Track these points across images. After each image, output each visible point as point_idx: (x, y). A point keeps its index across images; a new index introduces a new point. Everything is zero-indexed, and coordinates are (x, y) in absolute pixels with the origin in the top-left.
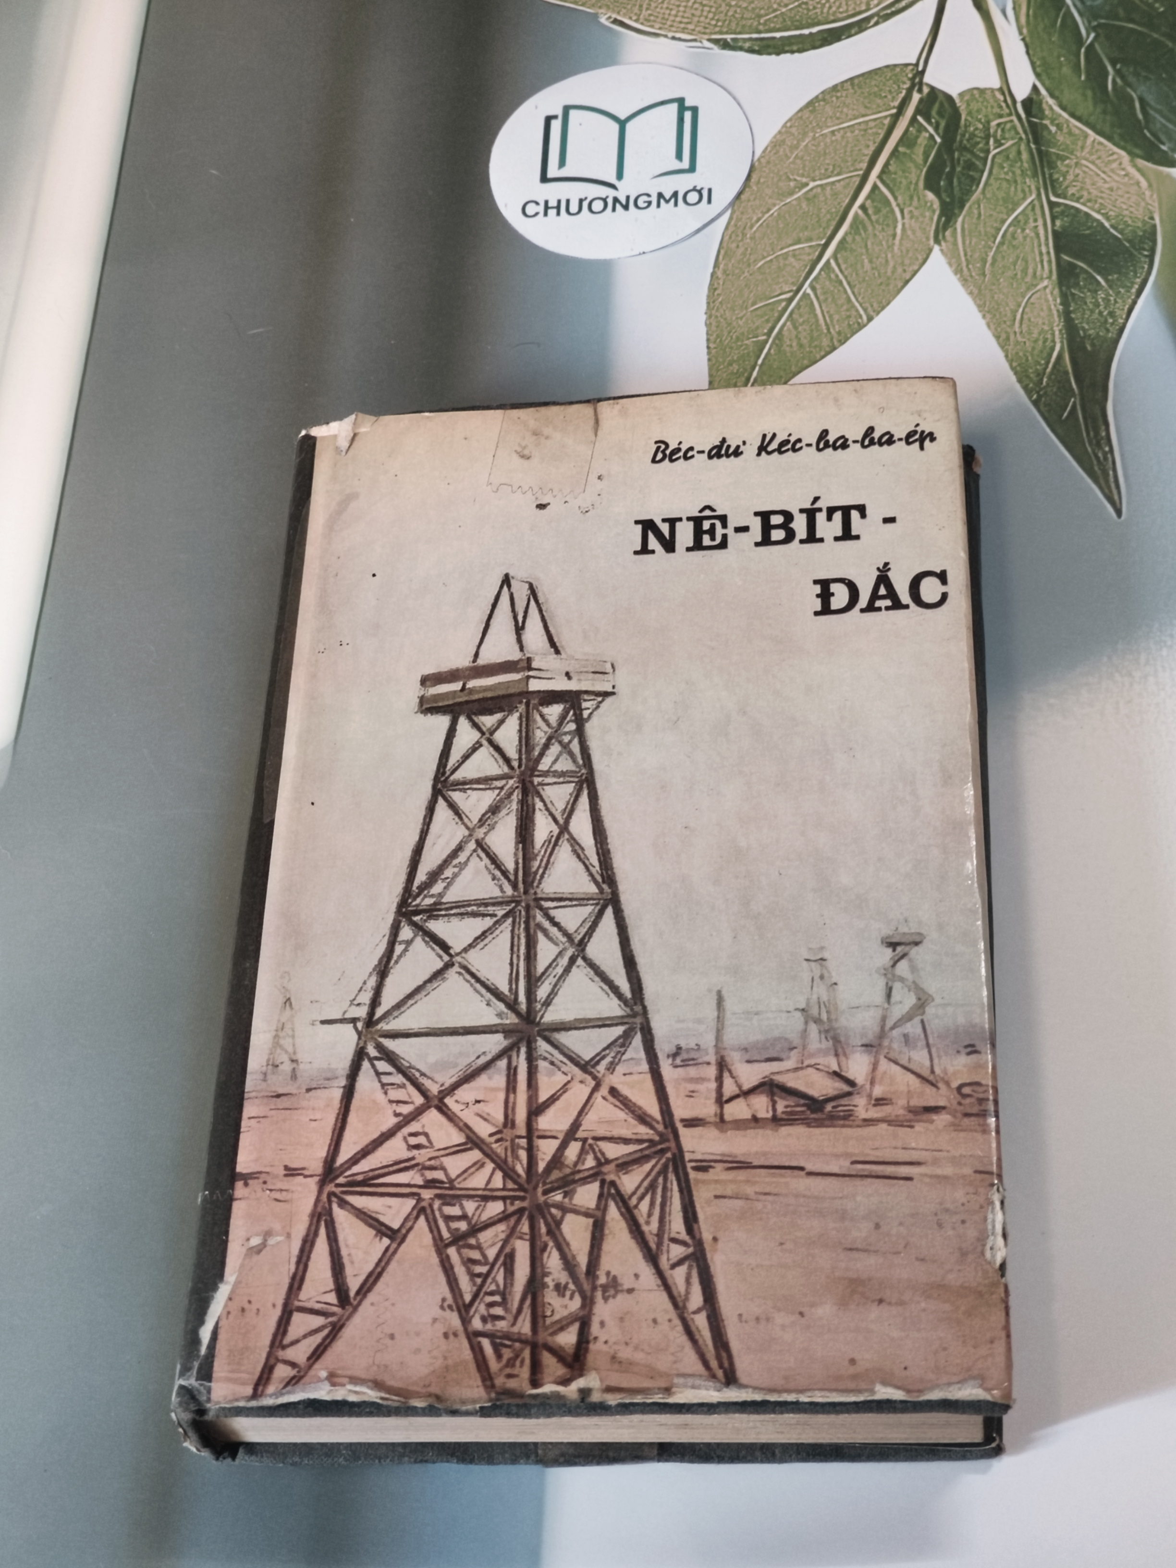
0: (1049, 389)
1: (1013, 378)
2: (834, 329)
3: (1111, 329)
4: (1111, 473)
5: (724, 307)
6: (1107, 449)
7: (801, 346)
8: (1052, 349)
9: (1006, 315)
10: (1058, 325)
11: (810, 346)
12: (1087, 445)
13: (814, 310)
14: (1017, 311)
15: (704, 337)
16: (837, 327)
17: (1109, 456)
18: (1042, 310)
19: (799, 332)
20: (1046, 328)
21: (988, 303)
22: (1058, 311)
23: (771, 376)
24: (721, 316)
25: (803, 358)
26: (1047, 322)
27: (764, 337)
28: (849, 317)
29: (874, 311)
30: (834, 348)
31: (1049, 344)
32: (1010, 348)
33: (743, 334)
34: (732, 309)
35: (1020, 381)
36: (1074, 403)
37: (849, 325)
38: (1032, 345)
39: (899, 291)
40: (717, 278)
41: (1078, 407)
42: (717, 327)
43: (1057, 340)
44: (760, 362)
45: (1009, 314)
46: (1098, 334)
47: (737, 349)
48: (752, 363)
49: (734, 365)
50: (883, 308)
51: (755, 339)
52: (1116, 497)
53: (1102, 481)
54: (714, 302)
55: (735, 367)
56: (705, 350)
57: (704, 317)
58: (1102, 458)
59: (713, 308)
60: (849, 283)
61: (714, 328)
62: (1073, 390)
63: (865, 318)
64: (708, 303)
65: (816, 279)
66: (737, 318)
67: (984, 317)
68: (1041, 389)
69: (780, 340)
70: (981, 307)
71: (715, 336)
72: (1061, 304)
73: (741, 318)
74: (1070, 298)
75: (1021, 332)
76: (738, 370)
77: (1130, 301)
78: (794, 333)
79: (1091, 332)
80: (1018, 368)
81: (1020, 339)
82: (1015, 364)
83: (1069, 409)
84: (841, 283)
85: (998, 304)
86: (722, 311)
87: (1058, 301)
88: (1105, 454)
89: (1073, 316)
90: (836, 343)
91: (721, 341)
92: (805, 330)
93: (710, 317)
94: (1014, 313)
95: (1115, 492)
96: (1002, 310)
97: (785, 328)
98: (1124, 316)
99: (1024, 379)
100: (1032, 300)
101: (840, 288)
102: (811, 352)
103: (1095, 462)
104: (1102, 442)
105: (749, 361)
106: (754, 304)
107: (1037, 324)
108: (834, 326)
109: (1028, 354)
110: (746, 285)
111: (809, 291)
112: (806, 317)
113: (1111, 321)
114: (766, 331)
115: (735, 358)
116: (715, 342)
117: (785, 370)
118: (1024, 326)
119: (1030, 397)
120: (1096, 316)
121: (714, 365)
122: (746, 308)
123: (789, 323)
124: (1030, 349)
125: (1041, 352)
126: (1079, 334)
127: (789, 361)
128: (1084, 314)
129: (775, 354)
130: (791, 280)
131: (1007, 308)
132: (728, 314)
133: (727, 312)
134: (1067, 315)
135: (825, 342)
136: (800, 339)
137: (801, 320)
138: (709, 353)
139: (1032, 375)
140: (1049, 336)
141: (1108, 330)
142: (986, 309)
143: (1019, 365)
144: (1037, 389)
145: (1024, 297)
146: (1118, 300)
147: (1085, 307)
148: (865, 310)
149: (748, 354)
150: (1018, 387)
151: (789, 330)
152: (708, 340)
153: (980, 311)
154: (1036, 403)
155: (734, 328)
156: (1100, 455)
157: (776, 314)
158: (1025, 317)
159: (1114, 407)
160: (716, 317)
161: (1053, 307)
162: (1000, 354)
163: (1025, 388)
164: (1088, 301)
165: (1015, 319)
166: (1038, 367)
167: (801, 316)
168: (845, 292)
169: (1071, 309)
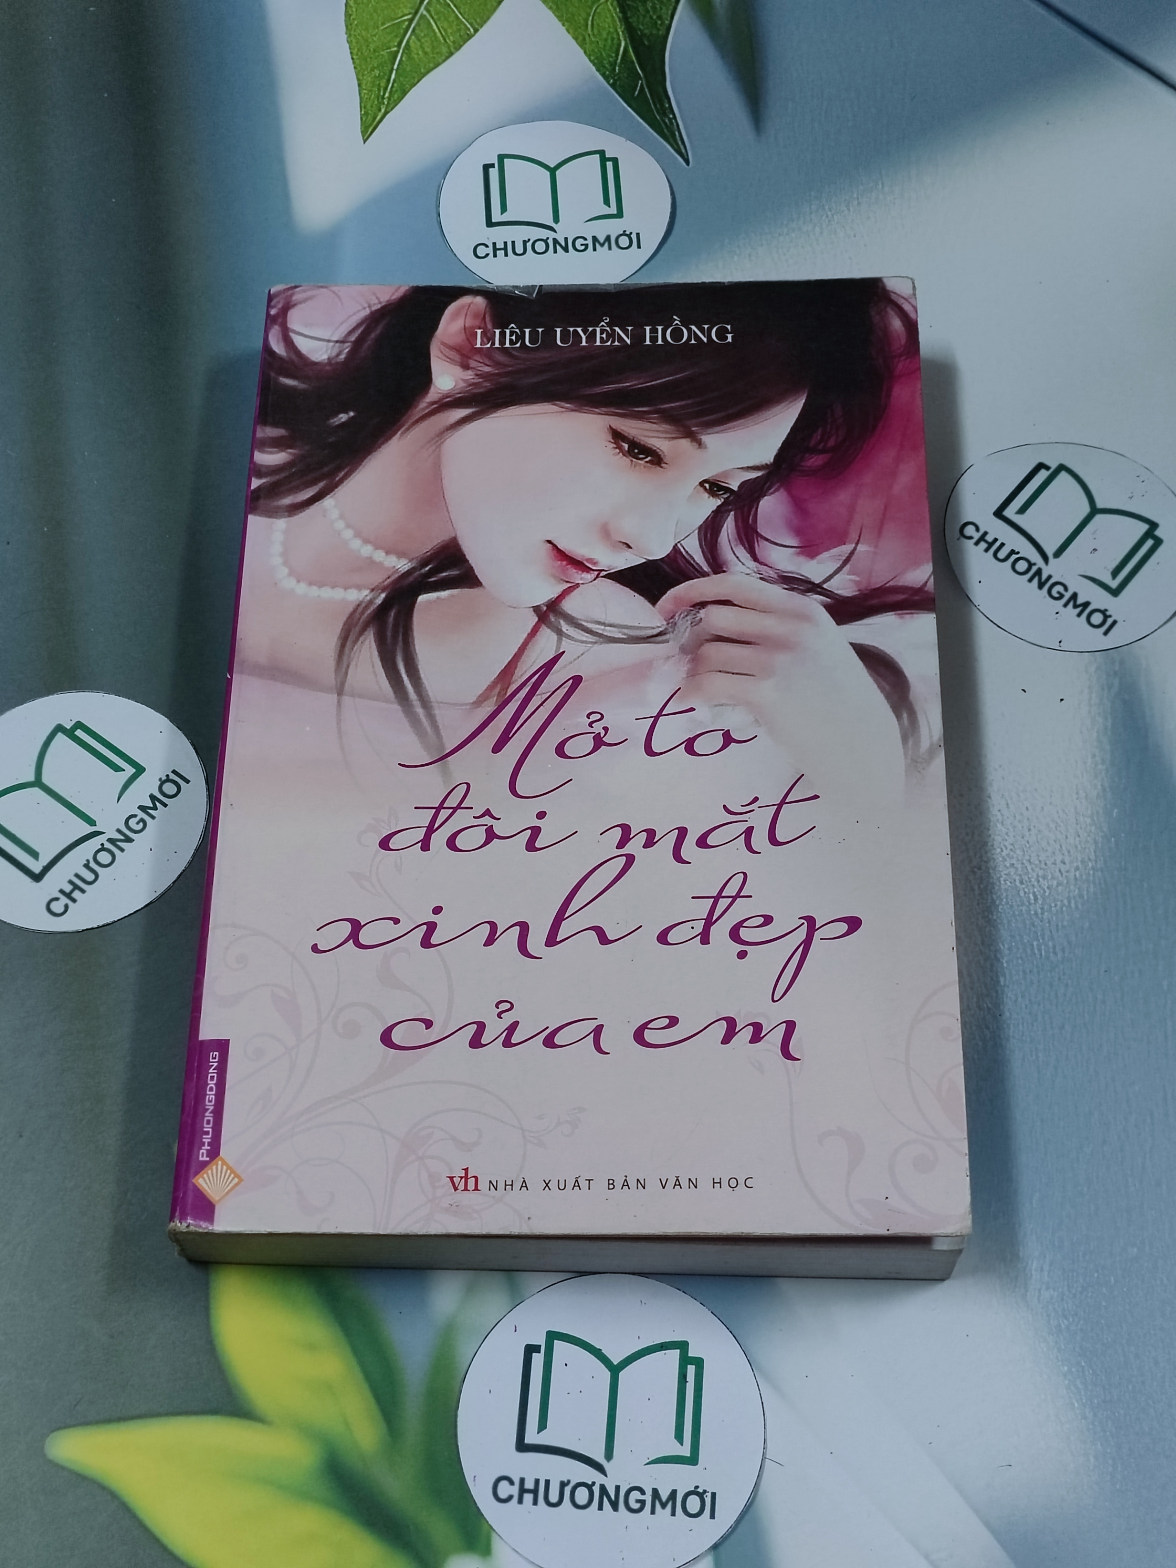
0: (621, 75)
1: (594, 68)
2: (450, 40)
3: (661, 28)
4: (677, 133)
5: (360, 28)
6: (671, 116)
7: (426, 53)
8: (619, 45)
9: (580, 23)
10: (620, 28)
11: (433, 54)
12: (656, 114)
13: (432, 26)
14: (588, 19)
15: (349, 51)
16: (451, 37)
17: (674, 121)
18: (607, 17)
19: (422, 44)
20: (612, 30)
21: (565, 15)
22: (619, 17)
23: (406, 77)
24: (359, 35)
25: (429, 62)
26: (612, 26)
27: (395, 49)
28: (459, 30)
29: (478, 24)
30: (451, 54)
31: (615, 41)
32: (587, 46)
33: (378, 47)
34: (367, 29)
35: (598, 70)
36: (642, 84)
37: (460, 35)
38: (604, 43)
39: (495, 9)
40: (351, 7)
41: (645, 87)
42: (357, 43)
43: (622, 38)
44: (395, 67)
45: (582, 22)
46: (651, 32)
47: (376, 59)
48: (390, 68)
49: (376, 71)
50: (485, 22)
51: (388, 51)
52: (683, 151)
53: (671, 140)
54: (351, 24)
55: (377, 72)
56: (351, 61)
57: (346, 36)
58: (668, 123)
59: (351, 29)
60: (455, 6)
61: (354, 44)
62: (639, 74)
63: (472, 30)
64: (347, 26)
65: (428, 3)
66: (372, 36)
67: (563, 25)
68: (615, 75)
69: (407, 49)
70: (560, 18)
71: (356, 50)
72: (621, 12)
73: (375, 35)
74: (626, 8)
75: (594, 34)
76: (379, 74)
77: (671, 8)
78: (418, 43)
79: (646, 31)
80: (596, 61)
81: (593, 39)
82: (592, 58)
83: (638, 88)
84: (449, 5)
85: (573, 15)
86: (359, 31)
87: (618, 10)
88: (670, 120)
89: (630, 20)
90: (453, 50)
91: (362, 53)
92: (427, 41)
93: (349, 36)
94: (586, 20)
95: (682, 147)
96: (576, 18)
97: (411, 41)
98: (669, 19)
99: (601, 68)
100: (598, 11)
101: (449, 9)
102: (434, 58)
103: (664, 126)
104: (667, 111)
105: (387, 66)
106: (383, 24)
107: (605, 28)
108: (448, 37)
109: (601, 50)
110: (375, 11)
111: (425, 13)
112: (426, 32)
113: (659, 22)
114: (396, 44)
115: (376, 65)
116: (357, 55)
117: (416, 72)
118: (594, 29)
119: (608, 82)
120: (648, 19)
121: (359, 72)
122: (378, 27)
123: (413, 37)
124: (602, 46)
125: (611, 48)
126: (638, 34)
127: (418, 65)
128: (638, 18)
129: (407, 61)
130: (409, 5)
131: (580, 18)
132: (364, 33)
133: (363, 32)
134: (625, 20)
135: (444, 50)
136: (424, 48)
137: (422, 35)
138: (354, 63)
139: (607, 65)
140: (615, 36)
141: (658, 30)
142: (564, 18)
143: (596, 58)
144: (613, 75)
145: (591, 8)
146: (664, 8)
147: (638, 13)
148: (471, 24)
149: (385, 62)
150: (598, 74)
151: (414, 42)
152: (351, 53)
153: (560, 21)
154: (613, 86)
155: (370, 43)
156: (667, 121)
157: (402, 31)
158: (595, 23)
159: (672, 84)
160: (355, 35)
161: (614, 15)
162: (582, 51)
163: (603, 75)
164: (641, 9)
165: (587, 25)
166: (611, 59)
167: (421, 31)
168: (454, 12)
169: (629, 15)
